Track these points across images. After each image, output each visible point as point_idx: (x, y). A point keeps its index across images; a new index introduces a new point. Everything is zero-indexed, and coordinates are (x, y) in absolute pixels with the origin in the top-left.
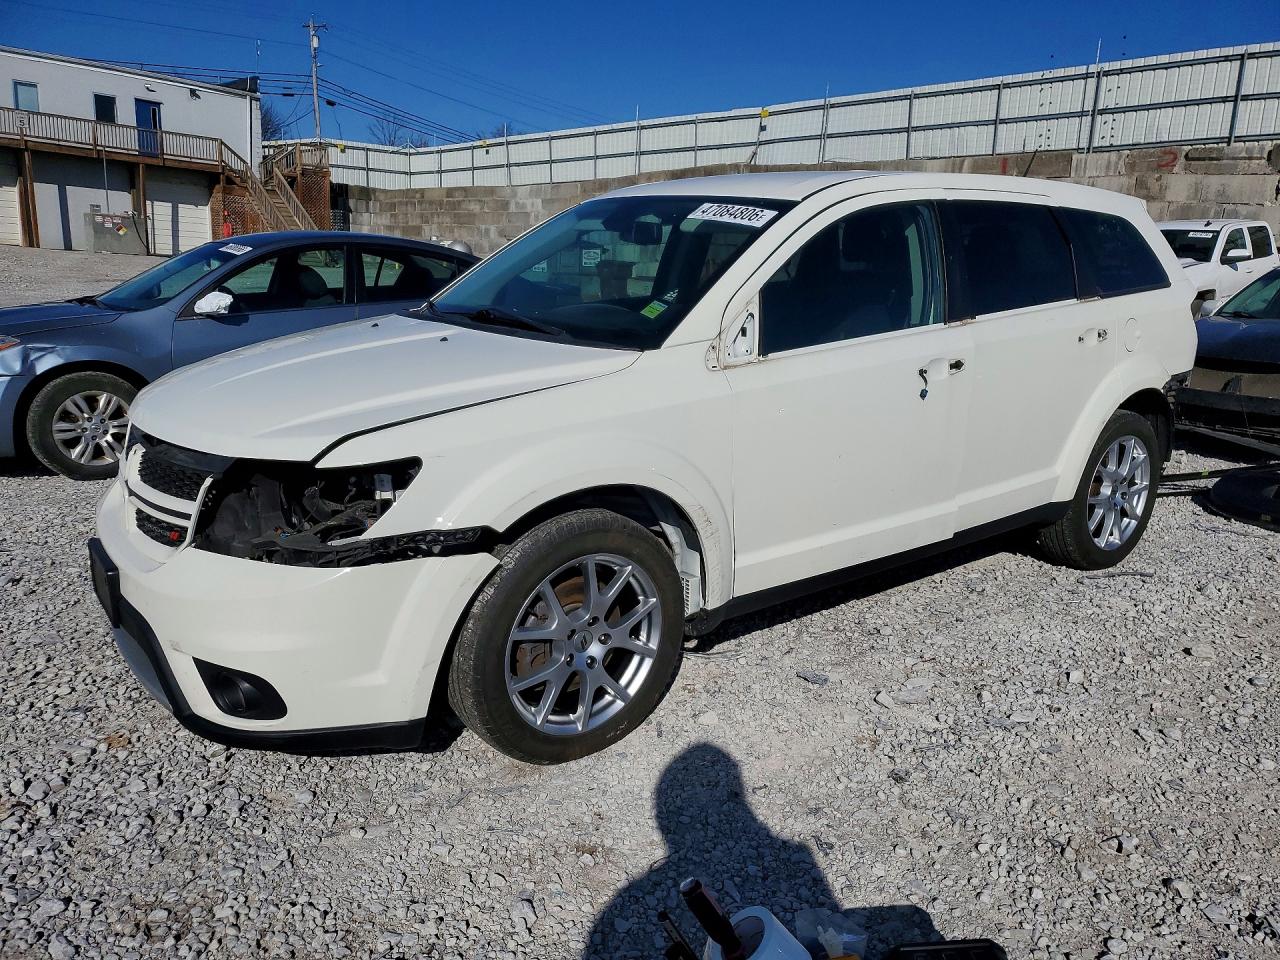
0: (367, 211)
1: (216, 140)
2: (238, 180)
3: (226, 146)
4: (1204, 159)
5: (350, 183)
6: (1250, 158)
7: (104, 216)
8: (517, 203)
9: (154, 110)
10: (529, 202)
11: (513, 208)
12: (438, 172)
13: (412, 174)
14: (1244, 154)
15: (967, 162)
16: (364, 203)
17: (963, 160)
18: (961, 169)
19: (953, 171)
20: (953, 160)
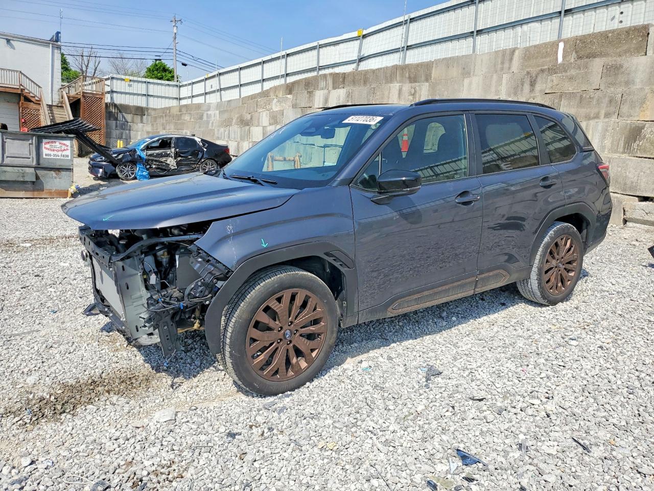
0: (142, 122)
1: (17, 71)
2: (33, 99)
3: (24, 75)
5: (131, 104)
8: (207, 114)
11: (205, 118)
12: (189, 97)
13: (180, 99)
15: (517, 53)
16: (139, 117)
17: (513, 51)
18: (511, 59)
19: (503, 63)
20: (504, 51)
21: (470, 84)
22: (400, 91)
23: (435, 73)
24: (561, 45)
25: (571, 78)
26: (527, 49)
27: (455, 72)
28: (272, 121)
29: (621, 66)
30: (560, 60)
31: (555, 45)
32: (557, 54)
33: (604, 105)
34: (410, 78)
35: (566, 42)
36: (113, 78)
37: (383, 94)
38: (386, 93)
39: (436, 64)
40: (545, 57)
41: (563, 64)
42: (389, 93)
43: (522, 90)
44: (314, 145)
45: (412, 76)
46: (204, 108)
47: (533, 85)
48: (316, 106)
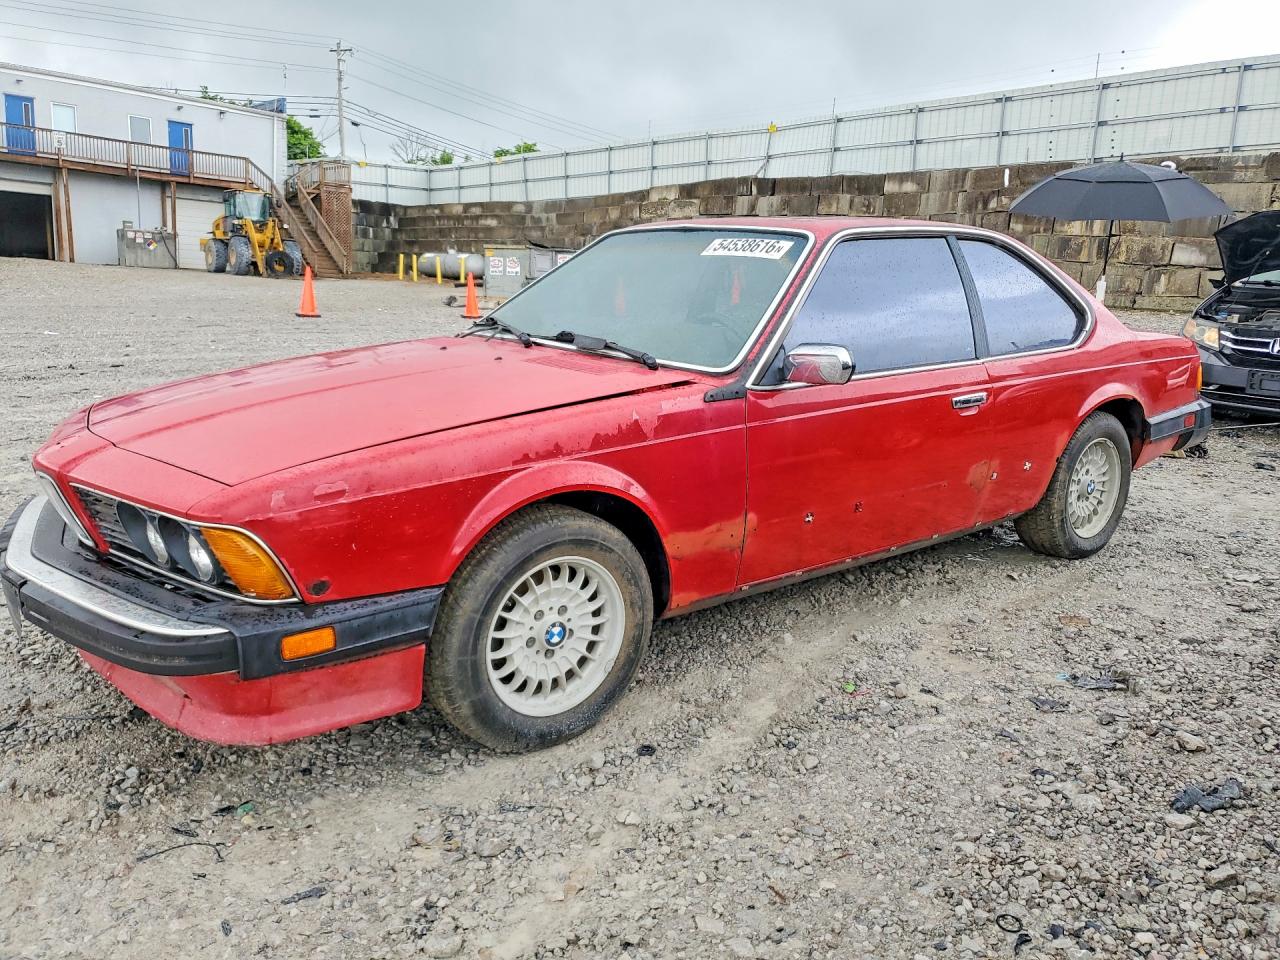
1: (244, 159)
3: (252, 164)
4: (1201, 169)
5: (373, 200)
6: (1246, 167)
7: (135, 232)
9: (186, 131)
10: (544, 216)
11: (529, 223)
12: (456, 188)
13: (431, 190)
14: (1240, 163)
15: (970, 173)
16: (385, 220)
17: (966, 171)
18: (964, 180)
19: (956, 182)
20: (957, 171)
21: (928, 198)
22: (852, 202)
23: (888, 187)
24: (1007, 172)
26: (978, 172)
27: (910, 186)
30: (1007, 183)
31: (1000, 170)
32: (1004, 178)
33: (1043, 223)
35: (1011, 168)
37: (830, 204)
38: (834, 203)
39: (889, 178)
40: (994, 180)
41: (1008, 188)
43: (976, 207)
45: (862, 187)
47: (986, 204)
48: (738, 213)
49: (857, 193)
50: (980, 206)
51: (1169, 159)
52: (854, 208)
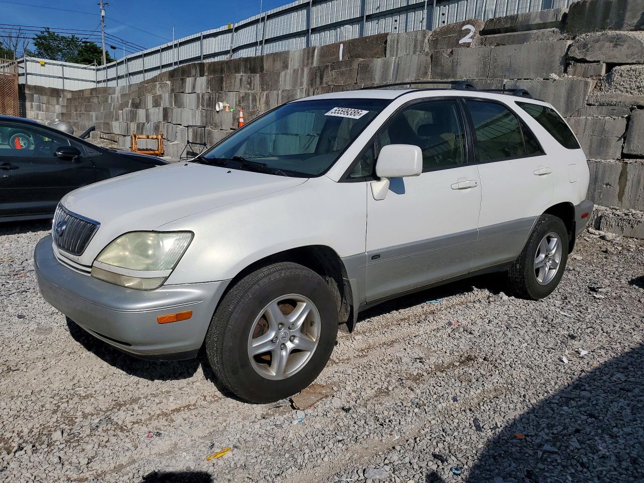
0: (58, 103)
5: (47, 86)
8: (111, 97)
11: (109, 100)
13: (98, 82)
15: (317, 51)
16: (55, 99)
18: (313, 56)
19: (308, 59)
20: (308, 49)
21: (285, 75)
23: (266, 66)
24: (342, 46)
25: (342, 74)
26: (322, 48)
27: (279, 65)
28: (154, 104)
29: (368, 65)
30: (341, 59)
31: (337, 46)
32: (339, 53)
34: (250, 69)
35: (344, 43)
36: (27, 61)
37: (231, 83)
38: (233, 81)
39: (267, 58)
40: (332, 56)
41: (342, 62)
42: (235, 81)
43: (315, 82)
44: (181, 125)
45: (252, 67)
46: (111, 91)
47: (321, 79)
48: (187, 92)
49: (249, 72)
50: (318, 79)
51: (468, 22)
52: (243, 86)
